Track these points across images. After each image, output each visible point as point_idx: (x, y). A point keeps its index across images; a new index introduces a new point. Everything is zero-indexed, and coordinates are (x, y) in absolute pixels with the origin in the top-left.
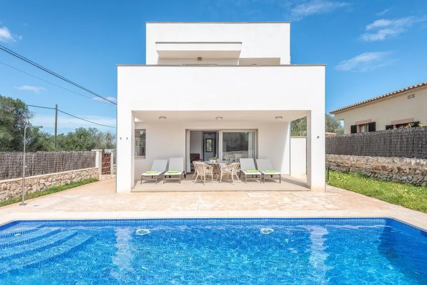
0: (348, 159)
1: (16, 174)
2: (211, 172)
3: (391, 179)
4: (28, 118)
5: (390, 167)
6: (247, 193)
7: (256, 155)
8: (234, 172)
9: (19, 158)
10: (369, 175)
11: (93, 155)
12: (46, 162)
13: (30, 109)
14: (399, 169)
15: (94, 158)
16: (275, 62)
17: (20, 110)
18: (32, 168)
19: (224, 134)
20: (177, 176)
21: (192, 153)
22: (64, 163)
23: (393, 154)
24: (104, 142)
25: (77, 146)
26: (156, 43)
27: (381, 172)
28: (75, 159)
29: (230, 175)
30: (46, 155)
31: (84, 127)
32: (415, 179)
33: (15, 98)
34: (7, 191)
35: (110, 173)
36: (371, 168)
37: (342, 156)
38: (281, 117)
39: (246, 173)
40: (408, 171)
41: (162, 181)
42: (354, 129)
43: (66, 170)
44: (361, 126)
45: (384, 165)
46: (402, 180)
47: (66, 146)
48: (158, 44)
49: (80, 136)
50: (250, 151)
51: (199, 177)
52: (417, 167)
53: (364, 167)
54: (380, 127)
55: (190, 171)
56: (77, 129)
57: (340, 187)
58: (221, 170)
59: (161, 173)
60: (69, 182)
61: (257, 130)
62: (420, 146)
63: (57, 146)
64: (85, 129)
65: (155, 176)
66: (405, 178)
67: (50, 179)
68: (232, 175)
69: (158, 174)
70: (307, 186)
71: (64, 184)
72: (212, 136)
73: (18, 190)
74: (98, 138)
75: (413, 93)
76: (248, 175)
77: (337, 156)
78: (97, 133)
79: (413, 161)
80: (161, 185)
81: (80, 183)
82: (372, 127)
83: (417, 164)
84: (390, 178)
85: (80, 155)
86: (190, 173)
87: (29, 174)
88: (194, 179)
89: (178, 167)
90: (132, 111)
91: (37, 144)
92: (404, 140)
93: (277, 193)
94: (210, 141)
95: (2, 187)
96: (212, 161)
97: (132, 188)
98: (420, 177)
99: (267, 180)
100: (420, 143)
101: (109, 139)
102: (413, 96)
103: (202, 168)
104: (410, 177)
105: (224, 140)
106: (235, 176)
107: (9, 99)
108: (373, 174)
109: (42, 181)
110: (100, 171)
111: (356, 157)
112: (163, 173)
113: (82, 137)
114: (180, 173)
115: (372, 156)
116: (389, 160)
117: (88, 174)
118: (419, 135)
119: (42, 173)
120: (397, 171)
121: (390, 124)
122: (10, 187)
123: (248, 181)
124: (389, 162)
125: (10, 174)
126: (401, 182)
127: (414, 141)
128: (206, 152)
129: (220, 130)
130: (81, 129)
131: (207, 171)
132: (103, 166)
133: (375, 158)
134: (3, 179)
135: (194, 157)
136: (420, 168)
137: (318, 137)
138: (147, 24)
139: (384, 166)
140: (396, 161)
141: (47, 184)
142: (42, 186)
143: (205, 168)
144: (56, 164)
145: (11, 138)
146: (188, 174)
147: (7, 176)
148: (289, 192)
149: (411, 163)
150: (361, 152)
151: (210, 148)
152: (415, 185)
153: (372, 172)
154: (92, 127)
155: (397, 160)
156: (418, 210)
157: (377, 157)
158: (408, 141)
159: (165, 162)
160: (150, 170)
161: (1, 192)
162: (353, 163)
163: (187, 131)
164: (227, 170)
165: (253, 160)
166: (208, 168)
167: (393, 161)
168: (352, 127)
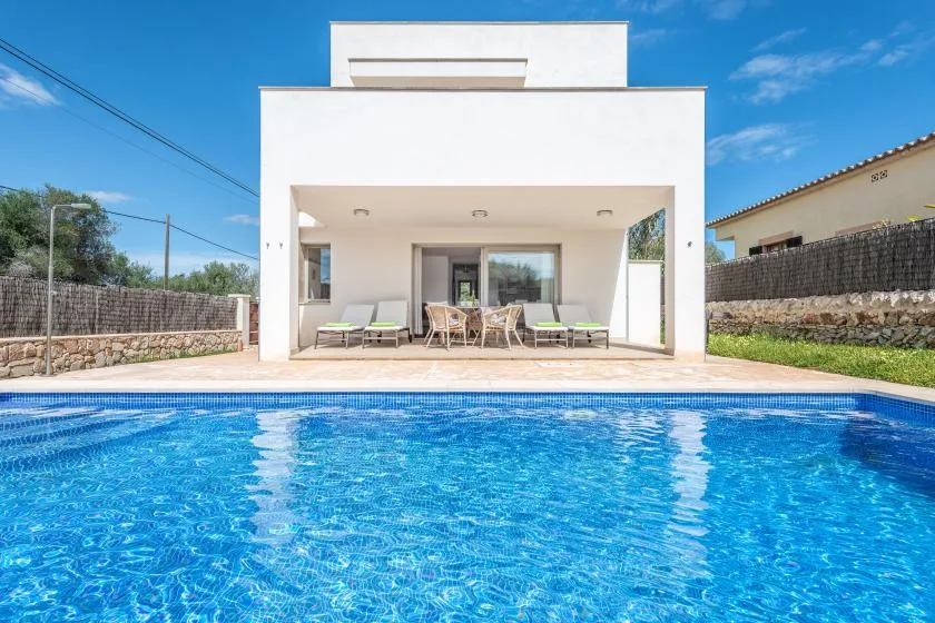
0: (747, 308)
2: (461, 325)
3: (843, 340)
4: (107, 233)
5: (841, 315)
6: (539, 362)
7: (556, 297)
8: (510, 326)
9: (65, 293)
10: (793, 336)
11: (230, 304)
12: (127, 309)
14: (861, 317)
15: (233, 311)
18: (94, 318)
22: (167, 315)
23: (847, 287)
26: (351, 60)
27: (821, 327)
28: (193, 309)
29: (502, 333)
30: (126, 293)
31: (222, 262)
32: (899, 335)
33: (78, 192)
34: (37, 360)
36: (799, 321)
37: (734, 303)
38: (610, 211)
39: (536, 329)
40: (882, 319)
41: (361, 347)
43: (172, 329)
44: (770, 246)
45: (827, 311)
46: (869, 340)
48: (352, 63)
52: (902, 309)
53: (783, 321)
55: (420, 332)
57: (736, 355)
58: (484, 321)
59: (358, 327)
60: (177, 353)
61: (560, 245)
62: (910, 263)
65: (345, 332)
66: (875, 334)
67: (136, 343)
68: (507, 330)
69: (351, 329)
70: (667, 353)
71: (168, 356)
72: (471, 275)
73: (61, 360)
75: (882, 169)
76: (539, 332)
77: (723, 303)
79: (894, 298)
83: (902, 302)
84: (841, 339)
85: (202, 303)
86: (421, 335)
87: (89, 331)
89: (397, 314)
90: (292, 186)
92: (874, 254)
93: (600, 362)
94: (467, 284)
95: (25, 349)
96: (466, 304)
97: (293, 353)
99: (579, 344)
100: (910, 256)
102: (884, 175)
103: (443, 315)
104: (888, 332)
106: (512, 334)
107: (68, 193)
108: (802, 333)
109: (117, 347)
110: (245, 338)
111: (764, 303)
112: (363, 329)
114: (399, 327)
115: (800, 296)
116: (839, 300)
117: (219, 340)
118: (908, 239)
119: (119, 332)
120: (857, 321)
122: (44, 351)
123: (540, 344)
124: (837, 305)
125: (44, 326)
126: (867, 344)
127: (894, 254)
129: (483, 246)
130: (215, 265)
131: (454, 322)
132: (253, 328)
133: (807, 301)
134: (28, 335)
136: (911, 311)
137: (690, 244)
138: (332, 26)
139: (829, 314)
140: (854, 301)
141: (130, 352)
142: (117, 356)
143: (448, 315)
144: (150, 316)
146: (416, 336)
147: (38, 329)
148: (627, 361)
149: (888, 302)
150: (775, 291)
152: (899, 347)
153: (800, 330)
155: (856, 298)
157: (812, 297)
158: (880, 256)
160: (337, 322)
161: (24, 361)
162: (758, 315)
163: (414, 246)
164: (496, 320)
165: (550, 306)
166: (455, 316)
167: (848, 302)
168: (752, 250)
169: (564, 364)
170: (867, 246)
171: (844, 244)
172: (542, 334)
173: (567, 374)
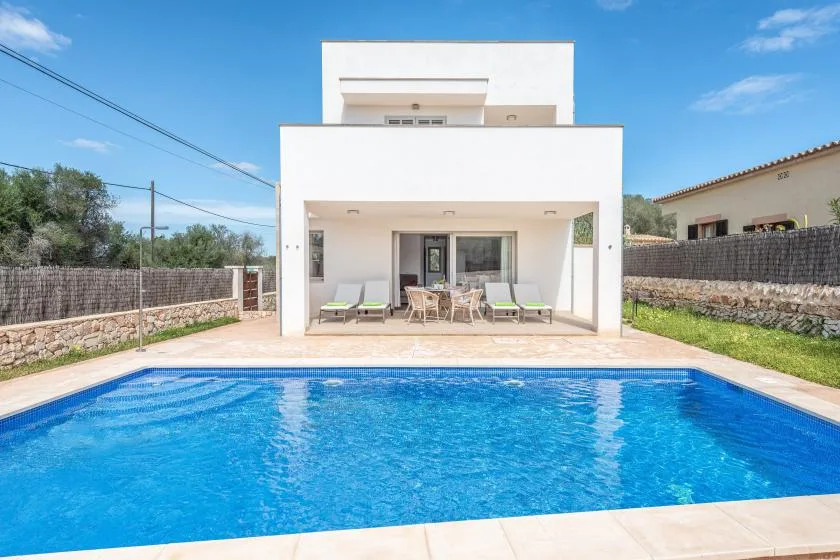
0: (674, 286)
1: (111, 305)
2: (435, 304)
3: (734, 319)
5: (734, 298)
6: (494, 338)
7: (513, 277)
8: (474, 305)
10: (703, 312)
11: (227, 276)
12: (154, 287)
13: (110, 190)
14: (747, 301)
15: (230, 282)
16: (543, 117)
17: (92, 193)
18: (134, 297)
19: (458, 239)
20: (380, 311)
21: (403, 273)
22: (182, 289)
23: (740, 276)
24: (240, 252)
25: (190, 260)
26: (341, 80)
27: (723, 306)
29: (467, 312)
31: (203, 224)
32: (768, 317)
33: (82, 171)
34: (100, 333)
35: (256, 309)
36: (707, 300)
37: (664, 280)
38: (555, 212)
39: (494, 307)
40: (758, 304)
41: (354, 321)
42: (693, 232)
43: (185, 301)
44: (704, 226)
45: (725, 294)
46: (750, 320)
47: (171, 260)
48: (344, 83)
49: (195, 241)
50: (504, 272)
51: (416, 314)
52: (770, 297)
53: (697, 299)
54: (735, 229)
55: (399, 305)
56: (188, 228)
58: (453, 300)
59: (351, 305)
60: (191, 321)
61: (516, 233)
62: (778, 261)
63: (156, 258)
64: (204, 228)
65: (342, 311)
66: (754, 315)
67: (162, 315)
68: (471, 309)
69: (347, 307)
70: (593, 328)
71: (184, 325)
72: (440, 243)
73: (115, 332)
74: (228, 245)
75: (787, 170)
76: (496, 310)
77: (657, 279)
78: (226, 235)
79: (766, 288)
80: (352, 326)
81: (211, 325)
82: (721, 227)
83: (772, 292)
84: (734, 316)
86: (401, 307)
87: (131, 307)
88: (407, 316)
89: (381, 296)
90: (305, 202)
91: (122, 255)
92: (756, 252)
93: (541, 338)
94: (437, 251)
95: (93, 326)
96: (438, 287)
97: (307, 329)
98: (774, 313)
99: (530, 320)
100: (778, 257)
101: (249, 247)
102: (786, 175)
103: (421, 298)
104: (761, 314)
105: (459, 250)
106: (475, 312)
107: (75, 173)
108: (708, 311)
109: (150, 319)
110: (240, 305)
111: (686, 282)
112: (355, 307)
113: (200, 242)
114: (384, 307)
115: (710, 280)
116: (732, 286)
117: (220, 309)
119: (150, 306)
120: (744, 304)
121: (749, 223)
122: (104, 326)
123: (498, 320)
124: (732, 290)
125: (102, 305)
126: (749, 323)
127: (769, 254)
128: (430, 271)
129: (452, 233)
130: (197, 228)
131: (429, 303)
132: (246, 295)
133: (713, 283)
134: (93, 313)
135: (407, 280)
136: (775, 299)
137: (610, 247)
138: (323, 44)
139: (726, 297)
140: (742, 288)
141: (159, 323)
142: (150, 327)
143: (425, 298)
144: (171, 291)
145: (79, 244)
146: (397, 309)
148: (561, 337)
149: (763, 291)
150: (693, 274)
151: (435, 265)
152: (767, 327)
153: (708, 307)
154: (217, 224)
155: (744, 285)
156: (747, 360)
157: (717, 282)
158: (760, 254)
159: (357, 289)
160: (333, 301)
161: (92, 335)
162: (680, 292)
163: (394, 233)
164: (462, 301)
165: (508, 285)
166: (430, 298)
167: (739, 289)
168: (690, 227)
169: (512, 340)
170: (752, 246)
171: (738, 241)
172: (498, 312)
173: (513, 350)
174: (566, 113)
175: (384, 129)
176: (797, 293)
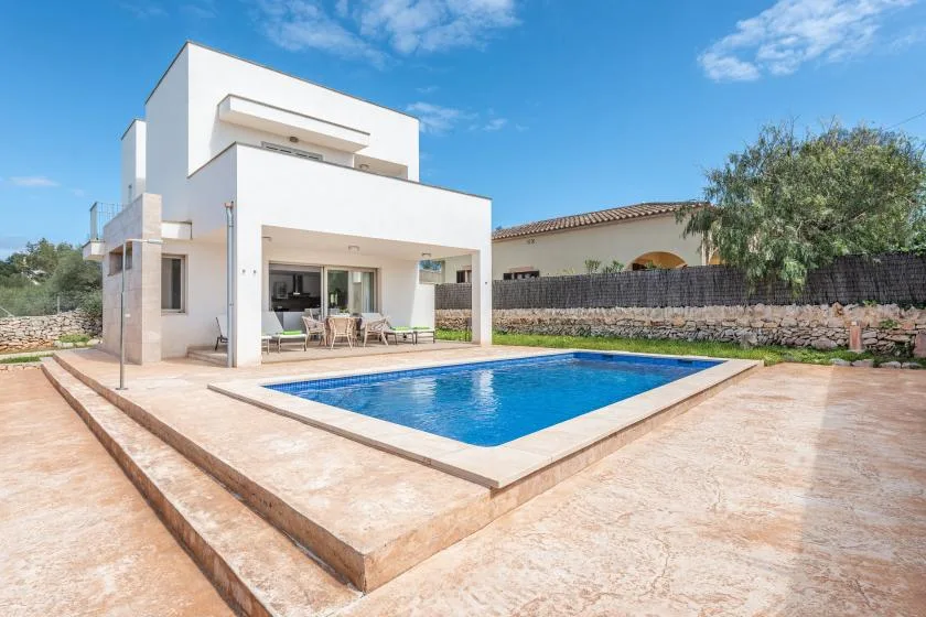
3: (531, 334)
5: (530, 320)
10: (506, 331)
14: (540, 321)
16: (397, 172)
19: (330, 274)
23: (532, 305)
27: (521, 326)
32: (555, 330)
36: (509, 322)
38: (429, 254)
40: (548, 322)
42: (461, 276)
44: (469, 272)
45: (523, 317)
46: (543, 333)
52: (557, 317)
53: (499, 322)
62: (559, 295)
66: (545, 329)
75: (532, 238)
76: (398, 334)
79: (554, 311)
83: (557, 314)
98: (560, 327)
102: (533, 241)
104: (551, 328)
108: (510, 330)
115: (508, 309)
116: (529, 311)
120: (537, 323)
124: (528, 314)
129: (324, 267)
133: (513, 311)
136: (560, 318)
137: (486, 283)
139: (523, 319)
149: (551, 313)
152: (555, 335)
153: (510, 327)
155: (537, 311)
157: (515, 309)
167: (533, 313)
168: (458, 273)
174: (413, 174)
175: (259, 151)
176: (574, 313)
